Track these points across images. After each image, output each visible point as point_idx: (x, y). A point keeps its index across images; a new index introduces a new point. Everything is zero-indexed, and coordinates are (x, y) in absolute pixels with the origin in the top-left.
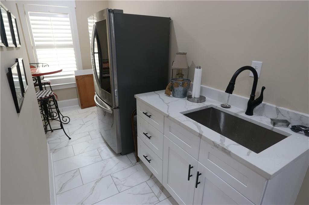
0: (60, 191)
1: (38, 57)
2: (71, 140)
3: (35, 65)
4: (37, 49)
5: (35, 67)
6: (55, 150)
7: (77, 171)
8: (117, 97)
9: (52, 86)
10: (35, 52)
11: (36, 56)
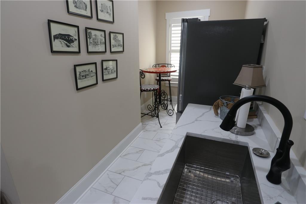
0: (123, 156)
1: (171, 59)
2: (161, 128)
3: (167, 65)
4: (172, 52)
5: (166, 67)
6: (147, 130)
7: (142, 150)
8: (181, 102)
9: (171, 83)
10: (171, 54)
11: (170, 58)
